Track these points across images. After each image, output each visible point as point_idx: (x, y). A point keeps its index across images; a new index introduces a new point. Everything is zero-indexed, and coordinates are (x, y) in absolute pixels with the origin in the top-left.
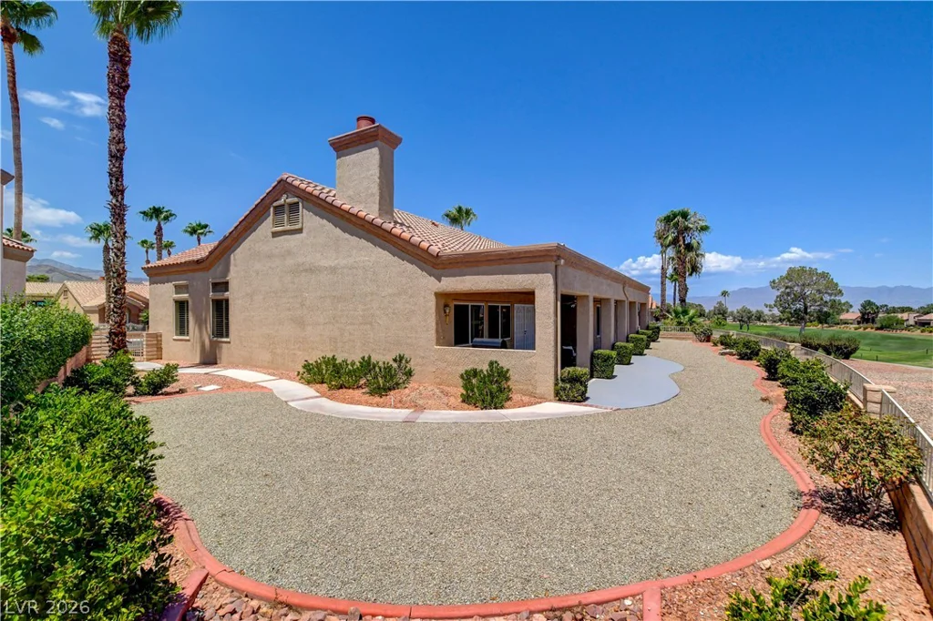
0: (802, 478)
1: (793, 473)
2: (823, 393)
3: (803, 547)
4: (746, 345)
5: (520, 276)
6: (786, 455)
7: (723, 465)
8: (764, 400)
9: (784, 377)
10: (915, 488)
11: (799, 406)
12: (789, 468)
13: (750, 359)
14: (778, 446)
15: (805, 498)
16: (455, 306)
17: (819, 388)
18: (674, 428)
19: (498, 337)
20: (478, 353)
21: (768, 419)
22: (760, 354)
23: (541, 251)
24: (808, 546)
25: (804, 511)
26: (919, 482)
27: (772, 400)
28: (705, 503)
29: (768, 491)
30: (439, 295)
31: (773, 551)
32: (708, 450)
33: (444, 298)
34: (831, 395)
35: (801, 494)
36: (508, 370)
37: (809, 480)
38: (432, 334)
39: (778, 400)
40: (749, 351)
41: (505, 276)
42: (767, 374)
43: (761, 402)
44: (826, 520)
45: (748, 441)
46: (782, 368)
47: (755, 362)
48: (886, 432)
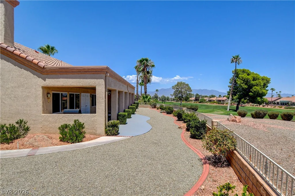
0: (200, 154)
1: (196, 152)
2: (200, 124)
3: (209, 178)
4: (169, 109)
5: (89, 80)
6: (192, 146)
7: (176, 153)
8: (179, 128)
9: (185, 119)
10: (235, 152)
11: (194, 129)
12: (194, 151)
13: (170, 114)
14: (188, 143)
15: (203, 161)
16: (53, 94)
17: (199, 122)
18: (155, 142)
19: (74, 109)
20: (67, 116)
21: (183, 135)
22: (173, 112)
23: (99, 69)
24: (210, 177)
25: (204, 165)
26: (235, 149)
27: (182, 128)
28: (175, 169)
29: (192, 160)
30: (44, 88)
31: (202, 182)
32: (169, 148)
33: (47, 90)
34: (202, 124)
35: (201, 159)
36: (83, 124)
37: (202, 154)
38: (40, 108)
39: (184, 127)
40: (170, 111)
41: (81, 80)
42: (177, 119)
43: (178, 129)
44: (211, 167)
45: (180, 143)
46: (184, 117)
47: (172, 115)
48: (227, 135)
